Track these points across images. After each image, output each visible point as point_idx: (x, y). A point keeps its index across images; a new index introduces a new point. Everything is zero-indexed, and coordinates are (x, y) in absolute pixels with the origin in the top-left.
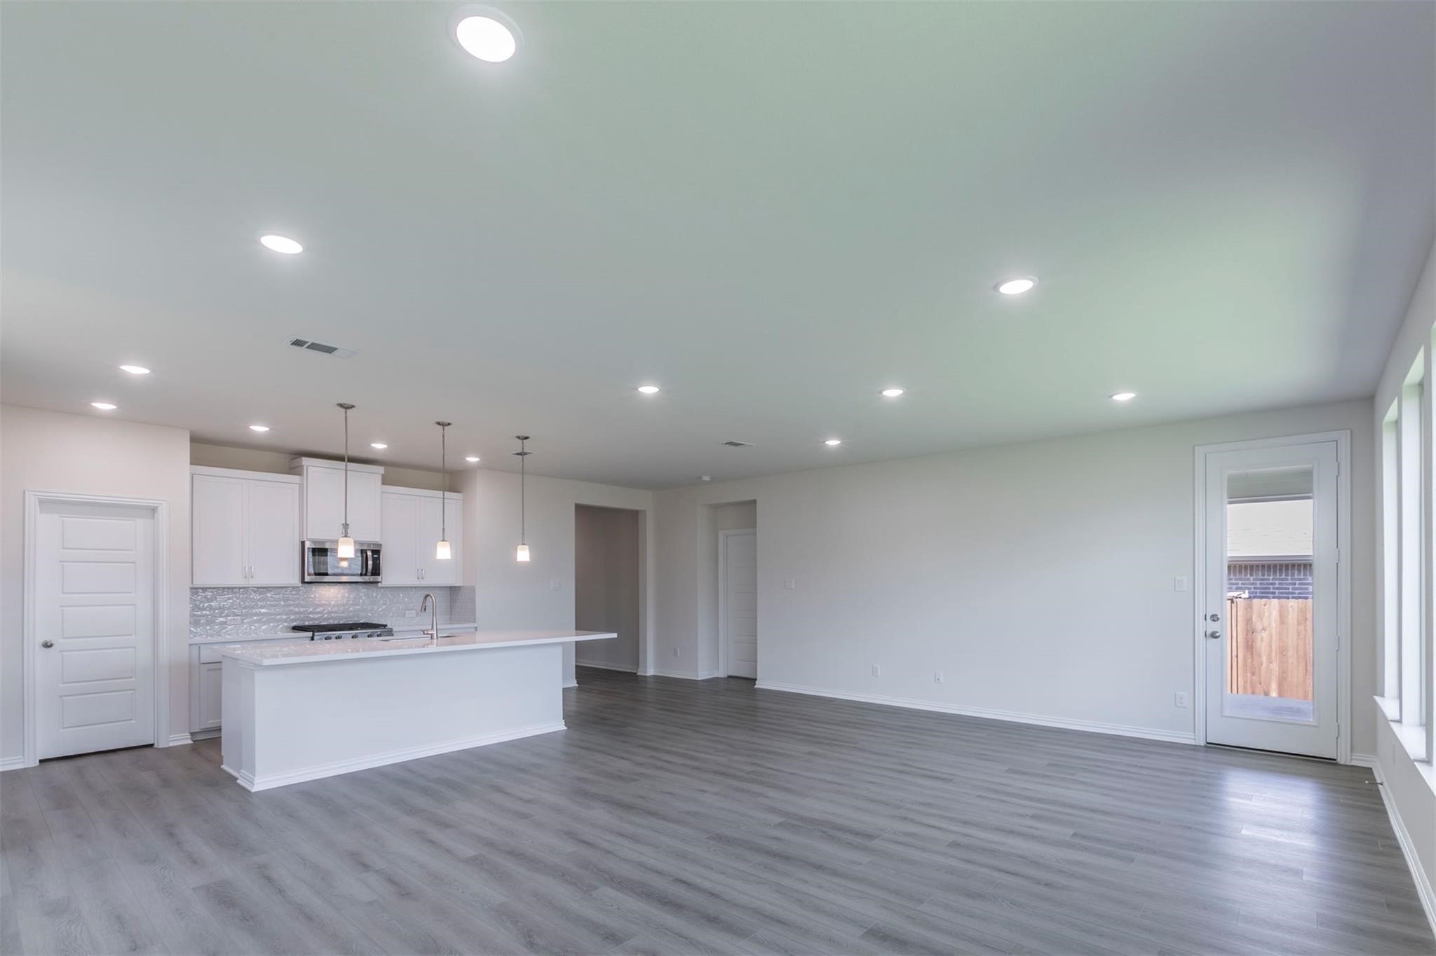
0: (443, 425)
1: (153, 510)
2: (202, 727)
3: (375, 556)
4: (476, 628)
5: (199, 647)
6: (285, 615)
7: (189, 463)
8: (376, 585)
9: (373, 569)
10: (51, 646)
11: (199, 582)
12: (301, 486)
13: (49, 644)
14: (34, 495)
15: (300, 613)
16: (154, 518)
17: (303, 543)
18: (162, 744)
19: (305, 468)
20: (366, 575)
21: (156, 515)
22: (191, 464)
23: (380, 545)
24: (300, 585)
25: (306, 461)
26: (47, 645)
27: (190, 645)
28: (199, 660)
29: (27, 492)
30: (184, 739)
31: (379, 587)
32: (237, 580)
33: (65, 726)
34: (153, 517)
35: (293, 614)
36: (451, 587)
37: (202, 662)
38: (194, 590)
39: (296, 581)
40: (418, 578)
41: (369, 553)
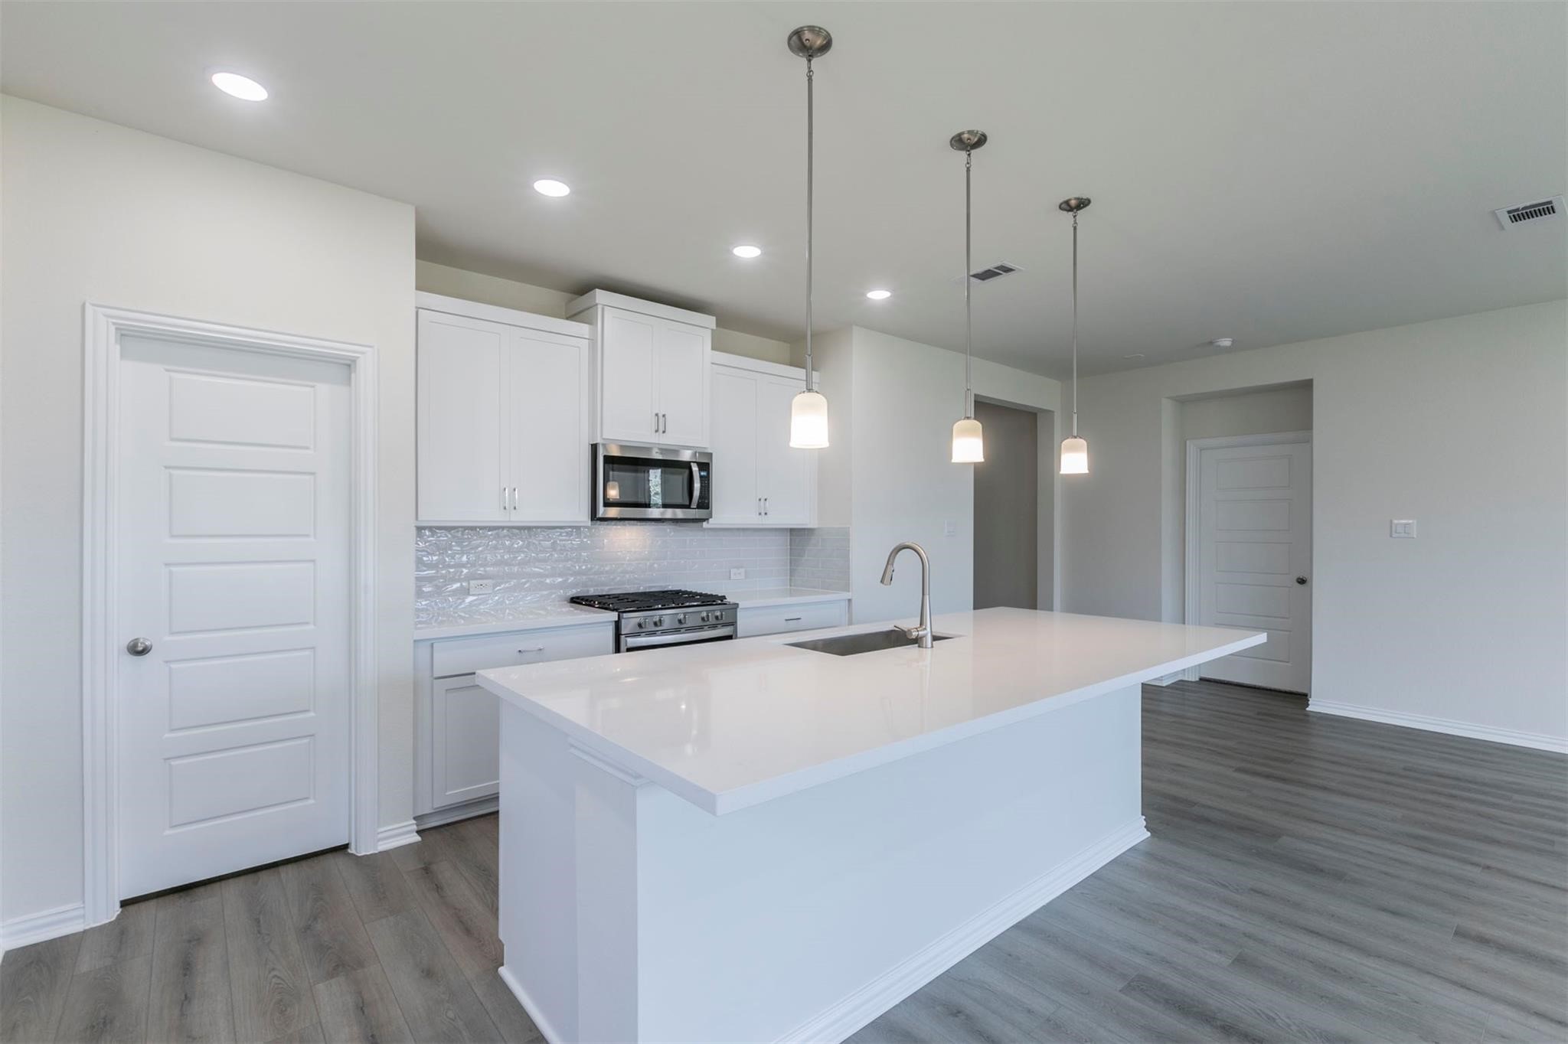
0: (969, 143)
1: (349, 366)
2: (435, 807)
3: (702, 474)
4: (850, 600)
5: (432, 644)
6: (560, 576)
7: (414, 288)
8: (699, 524)
9: (701, 497)
10: (144, 651)
11: (428, 517)
12: (593, 341)
13: (140, 649)
14: (105, 315)
15: (580, 573)
16: (349, 384)
17: (594, 448)
18: (362, 848)
19: (600, 308)
20: (688, 507)
21: (353, 375)
22: (418, 288)
23: (710, 455)
24: (589, 523)
25: (601, 296)
26: (138, 650)
27: (415, 641)
28: (432, 675)
29: (89, 310)
30: (401, 835)
31: (705, 529)
32: (489, 514)
33: (174, 824)
34: (348, 381)
35: (572, 575)
36: (792, 530)
37: (435, 676)
38: (419, 529)
39: (583, 516)
40: (760, 514)
41: (695, 468)
